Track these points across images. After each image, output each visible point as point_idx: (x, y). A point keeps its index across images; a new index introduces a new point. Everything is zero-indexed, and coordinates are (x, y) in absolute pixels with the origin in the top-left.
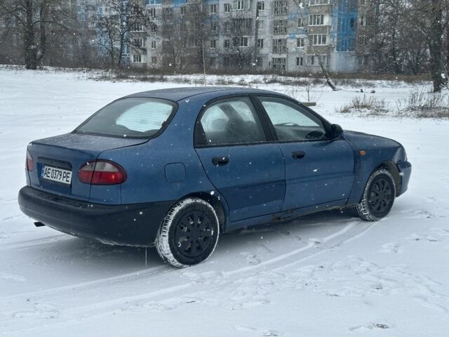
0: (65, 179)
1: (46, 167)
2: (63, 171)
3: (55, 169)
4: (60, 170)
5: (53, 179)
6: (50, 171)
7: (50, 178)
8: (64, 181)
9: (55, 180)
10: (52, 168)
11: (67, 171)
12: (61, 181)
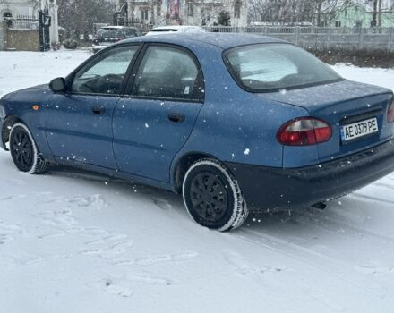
0: (371, 129)
1: (344, 127)
2: (367, 121)
3: (357, 124)
4: (363, 122)
5: (359, 135)
6: (352, 129)
7: (355, 136)
8: (372, 131)
9: (362, 134)
10: (353, 125)
11: (371, 120)
12: (368, 132)
